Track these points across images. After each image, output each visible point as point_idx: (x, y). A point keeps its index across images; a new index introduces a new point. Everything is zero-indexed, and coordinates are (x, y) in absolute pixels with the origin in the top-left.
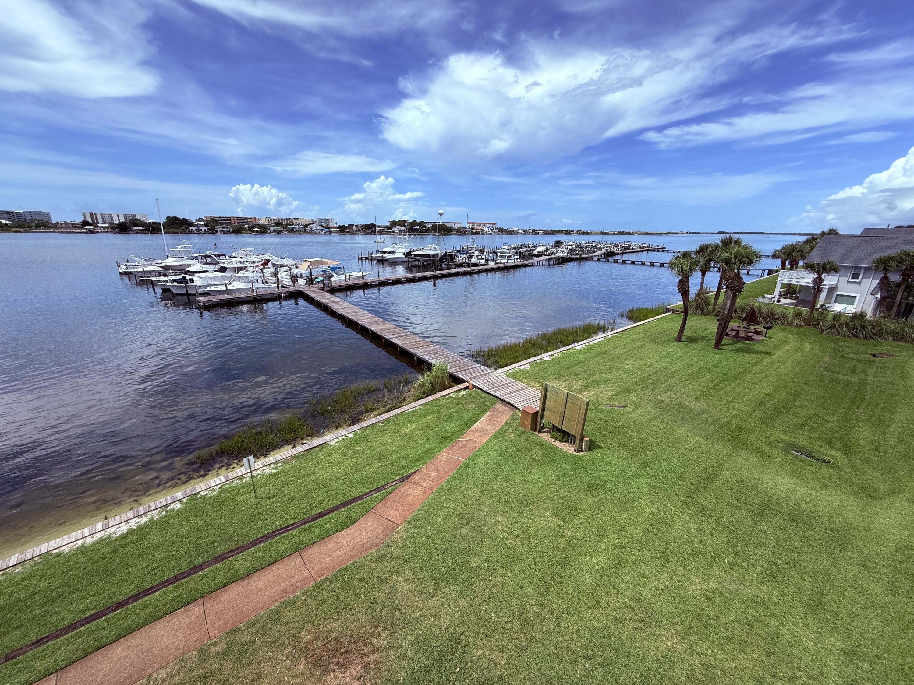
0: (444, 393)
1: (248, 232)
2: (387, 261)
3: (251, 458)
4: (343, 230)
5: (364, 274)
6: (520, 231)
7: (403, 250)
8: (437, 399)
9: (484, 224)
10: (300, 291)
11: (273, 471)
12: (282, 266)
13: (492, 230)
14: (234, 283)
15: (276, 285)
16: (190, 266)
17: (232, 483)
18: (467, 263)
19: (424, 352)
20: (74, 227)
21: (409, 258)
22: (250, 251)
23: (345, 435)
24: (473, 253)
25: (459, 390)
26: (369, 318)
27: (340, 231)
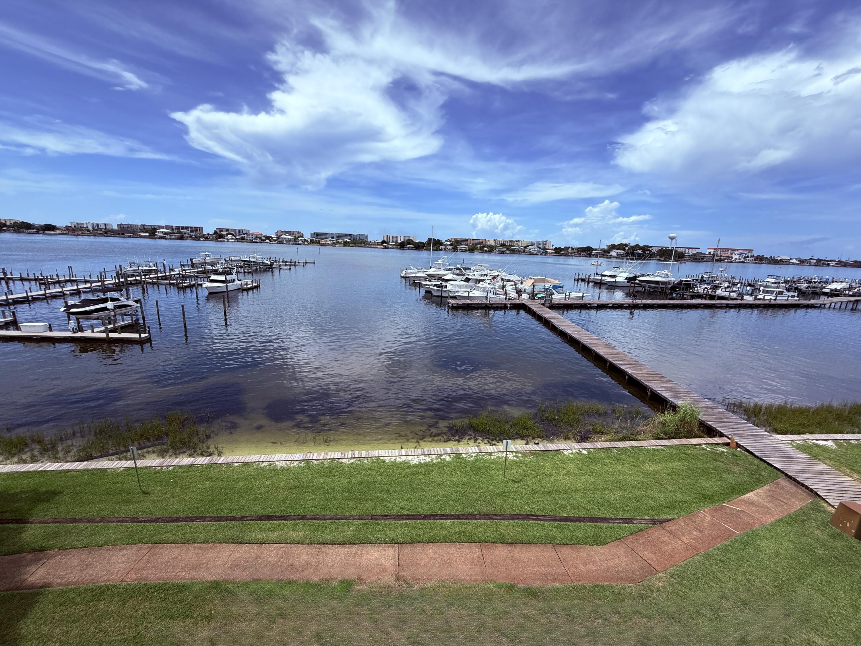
0: (694, 441)
1: (479, 251)
2: (606, 284)
3: (509, 441)
4: (559, 252)
5: (584, 295)
6: (794, 261)
7: (626, 275)
8: (685, 446)
9: (734, 250)
10: (523, 304)
11: (515, 458)
12: (509, 281)
13: (745, 258)
14: (474, 292)
15: (505, 297)
16: (445, 275)
17: (484, 455)
18: (710, 295)
19: (662, 387)
20: (378, 244)
21: (632, 283)
22: (485, 267)
23: (578, 449)
24: (721, 284)
25: (715, 444)
26: (592, 339)
27: (556, 253)
